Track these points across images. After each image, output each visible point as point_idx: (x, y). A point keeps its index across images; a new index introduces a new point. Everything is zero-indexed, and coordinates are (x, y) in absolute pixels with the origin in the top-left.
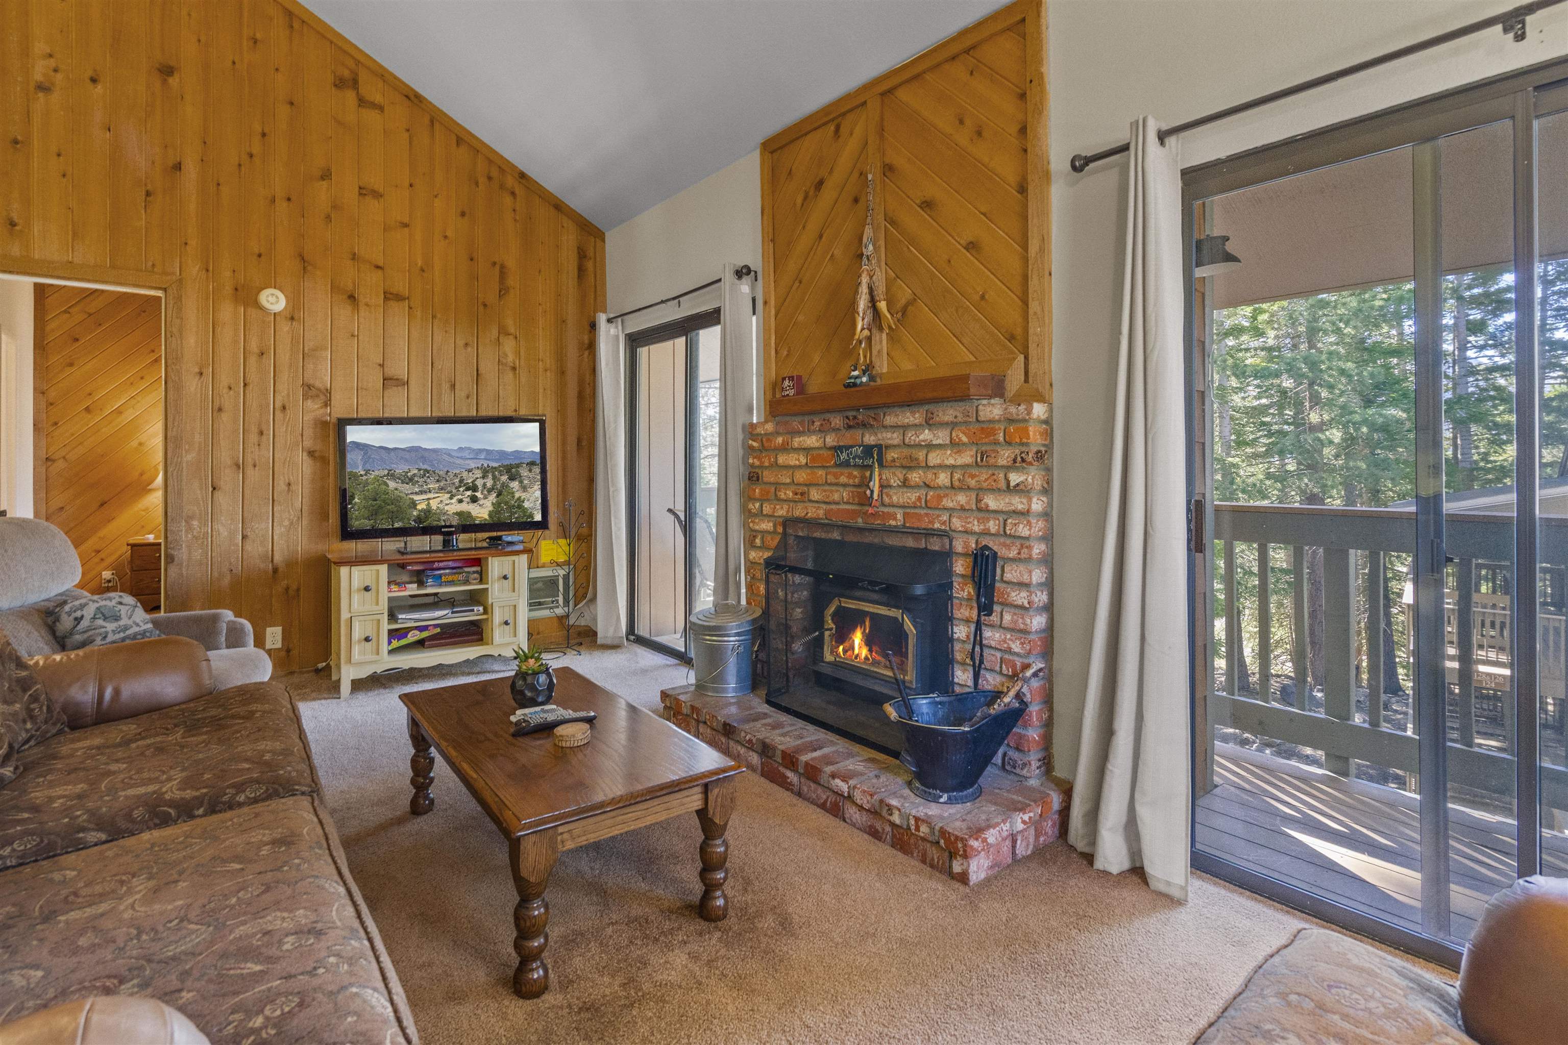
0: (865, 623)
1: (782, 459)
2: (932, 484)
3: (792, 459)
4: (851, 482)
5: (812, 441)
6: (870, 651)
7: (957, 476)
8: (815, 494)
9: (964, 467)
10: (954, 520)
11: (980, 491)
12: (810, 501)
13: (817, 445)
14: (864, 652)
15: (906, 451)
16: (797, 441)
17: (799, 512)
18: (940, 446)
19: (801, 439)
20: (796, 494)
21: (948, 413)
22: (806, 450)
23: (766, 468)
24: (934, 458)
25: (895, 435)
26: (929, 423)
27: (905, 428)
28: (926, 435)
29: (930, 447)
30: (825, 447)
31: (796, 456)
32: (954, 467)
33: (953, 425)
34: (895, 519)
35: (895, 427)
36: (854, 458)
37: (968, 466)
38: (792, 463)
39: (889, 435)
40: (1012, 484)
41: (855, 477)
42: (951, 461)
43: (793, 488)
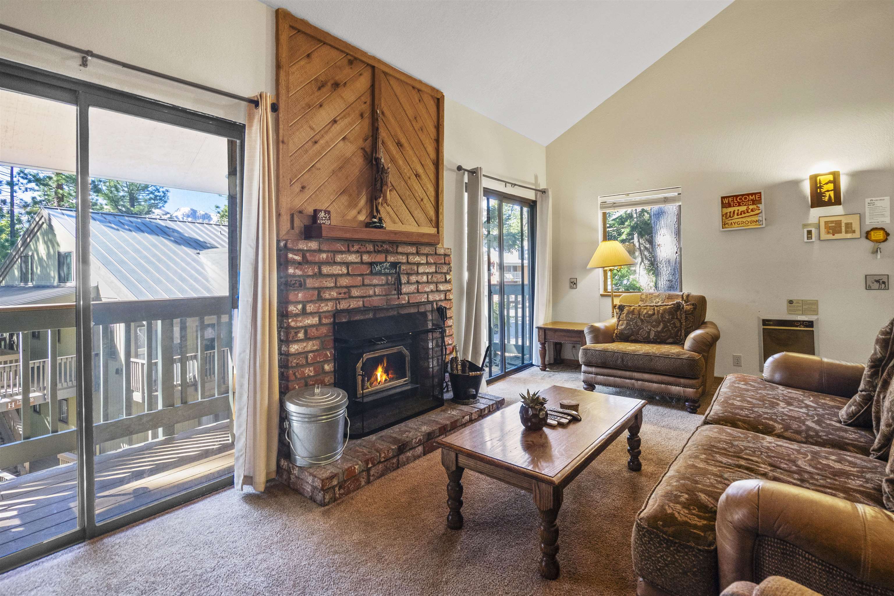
0: (383, 362)
1: (325, 270)
2: (421, 281)
3: (336, 270)
4: (380, 283)
5: (352, 258)
6: (388, 375)
7: (430, 277)
8: (355, 292)
9: (432, 273)
10: (430, 296)
11: (437, 283)
12: (353, 297)
13: (356, 261)
14: (384, 377)
15: (409, 267)
16: (339, 258)
17: (343, 305)
18: (423, 264)
19: (344, 256)
20: (340, 294)
21: (426, 250)
22: (347, 264)
23: (309, 276)
24: (421, 270)
25: (404, 258)
26: (418, 253)
27: (407, 255)
28: (417, 259)
29: (418, 264)
30: (362, 263)
31: (339, 267)
32: (428, 273)
33: (427, 255)
34: (405, 300)
35: (402, 254)
36: (384, 269)
37: (433, 273)
38: (336, 272)
39: (401, 257)
40: (448, 279)
41: (383, 280)
42: (427, 271)
43: (337, 290)
